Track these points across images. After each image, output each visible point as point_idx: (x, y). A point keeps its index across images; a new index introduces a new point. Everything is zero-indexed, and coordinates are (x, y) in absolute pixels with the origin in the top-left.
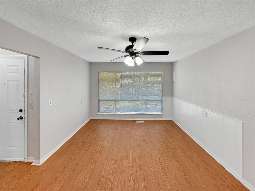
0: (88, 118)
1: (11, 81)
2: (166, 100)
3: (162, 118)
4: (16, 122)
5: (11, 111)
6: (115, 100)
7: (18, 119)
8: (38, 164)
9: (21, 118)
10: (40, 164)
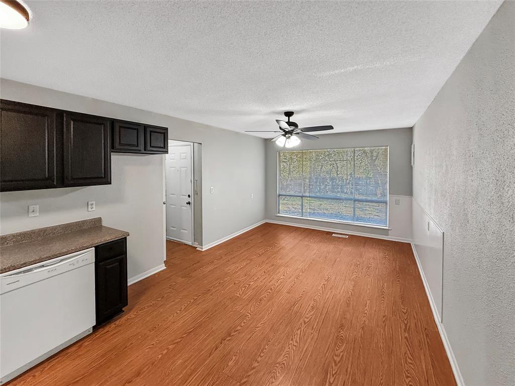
0: (263, 220)
1: (182, 168)
2: (397, 202)
3: (388, 236)
4: (186, 207)
5: (183, 195)
6: (302, 197)
7: (187, 203)
8: (201, 250)
9: (189, 203)
10: (203, 250)
